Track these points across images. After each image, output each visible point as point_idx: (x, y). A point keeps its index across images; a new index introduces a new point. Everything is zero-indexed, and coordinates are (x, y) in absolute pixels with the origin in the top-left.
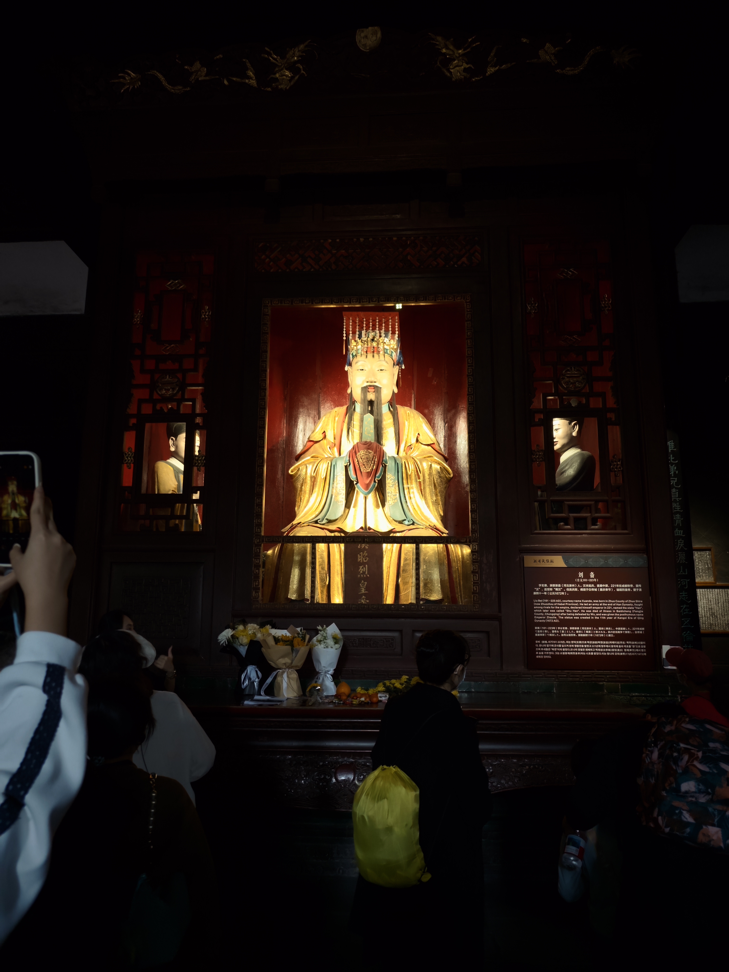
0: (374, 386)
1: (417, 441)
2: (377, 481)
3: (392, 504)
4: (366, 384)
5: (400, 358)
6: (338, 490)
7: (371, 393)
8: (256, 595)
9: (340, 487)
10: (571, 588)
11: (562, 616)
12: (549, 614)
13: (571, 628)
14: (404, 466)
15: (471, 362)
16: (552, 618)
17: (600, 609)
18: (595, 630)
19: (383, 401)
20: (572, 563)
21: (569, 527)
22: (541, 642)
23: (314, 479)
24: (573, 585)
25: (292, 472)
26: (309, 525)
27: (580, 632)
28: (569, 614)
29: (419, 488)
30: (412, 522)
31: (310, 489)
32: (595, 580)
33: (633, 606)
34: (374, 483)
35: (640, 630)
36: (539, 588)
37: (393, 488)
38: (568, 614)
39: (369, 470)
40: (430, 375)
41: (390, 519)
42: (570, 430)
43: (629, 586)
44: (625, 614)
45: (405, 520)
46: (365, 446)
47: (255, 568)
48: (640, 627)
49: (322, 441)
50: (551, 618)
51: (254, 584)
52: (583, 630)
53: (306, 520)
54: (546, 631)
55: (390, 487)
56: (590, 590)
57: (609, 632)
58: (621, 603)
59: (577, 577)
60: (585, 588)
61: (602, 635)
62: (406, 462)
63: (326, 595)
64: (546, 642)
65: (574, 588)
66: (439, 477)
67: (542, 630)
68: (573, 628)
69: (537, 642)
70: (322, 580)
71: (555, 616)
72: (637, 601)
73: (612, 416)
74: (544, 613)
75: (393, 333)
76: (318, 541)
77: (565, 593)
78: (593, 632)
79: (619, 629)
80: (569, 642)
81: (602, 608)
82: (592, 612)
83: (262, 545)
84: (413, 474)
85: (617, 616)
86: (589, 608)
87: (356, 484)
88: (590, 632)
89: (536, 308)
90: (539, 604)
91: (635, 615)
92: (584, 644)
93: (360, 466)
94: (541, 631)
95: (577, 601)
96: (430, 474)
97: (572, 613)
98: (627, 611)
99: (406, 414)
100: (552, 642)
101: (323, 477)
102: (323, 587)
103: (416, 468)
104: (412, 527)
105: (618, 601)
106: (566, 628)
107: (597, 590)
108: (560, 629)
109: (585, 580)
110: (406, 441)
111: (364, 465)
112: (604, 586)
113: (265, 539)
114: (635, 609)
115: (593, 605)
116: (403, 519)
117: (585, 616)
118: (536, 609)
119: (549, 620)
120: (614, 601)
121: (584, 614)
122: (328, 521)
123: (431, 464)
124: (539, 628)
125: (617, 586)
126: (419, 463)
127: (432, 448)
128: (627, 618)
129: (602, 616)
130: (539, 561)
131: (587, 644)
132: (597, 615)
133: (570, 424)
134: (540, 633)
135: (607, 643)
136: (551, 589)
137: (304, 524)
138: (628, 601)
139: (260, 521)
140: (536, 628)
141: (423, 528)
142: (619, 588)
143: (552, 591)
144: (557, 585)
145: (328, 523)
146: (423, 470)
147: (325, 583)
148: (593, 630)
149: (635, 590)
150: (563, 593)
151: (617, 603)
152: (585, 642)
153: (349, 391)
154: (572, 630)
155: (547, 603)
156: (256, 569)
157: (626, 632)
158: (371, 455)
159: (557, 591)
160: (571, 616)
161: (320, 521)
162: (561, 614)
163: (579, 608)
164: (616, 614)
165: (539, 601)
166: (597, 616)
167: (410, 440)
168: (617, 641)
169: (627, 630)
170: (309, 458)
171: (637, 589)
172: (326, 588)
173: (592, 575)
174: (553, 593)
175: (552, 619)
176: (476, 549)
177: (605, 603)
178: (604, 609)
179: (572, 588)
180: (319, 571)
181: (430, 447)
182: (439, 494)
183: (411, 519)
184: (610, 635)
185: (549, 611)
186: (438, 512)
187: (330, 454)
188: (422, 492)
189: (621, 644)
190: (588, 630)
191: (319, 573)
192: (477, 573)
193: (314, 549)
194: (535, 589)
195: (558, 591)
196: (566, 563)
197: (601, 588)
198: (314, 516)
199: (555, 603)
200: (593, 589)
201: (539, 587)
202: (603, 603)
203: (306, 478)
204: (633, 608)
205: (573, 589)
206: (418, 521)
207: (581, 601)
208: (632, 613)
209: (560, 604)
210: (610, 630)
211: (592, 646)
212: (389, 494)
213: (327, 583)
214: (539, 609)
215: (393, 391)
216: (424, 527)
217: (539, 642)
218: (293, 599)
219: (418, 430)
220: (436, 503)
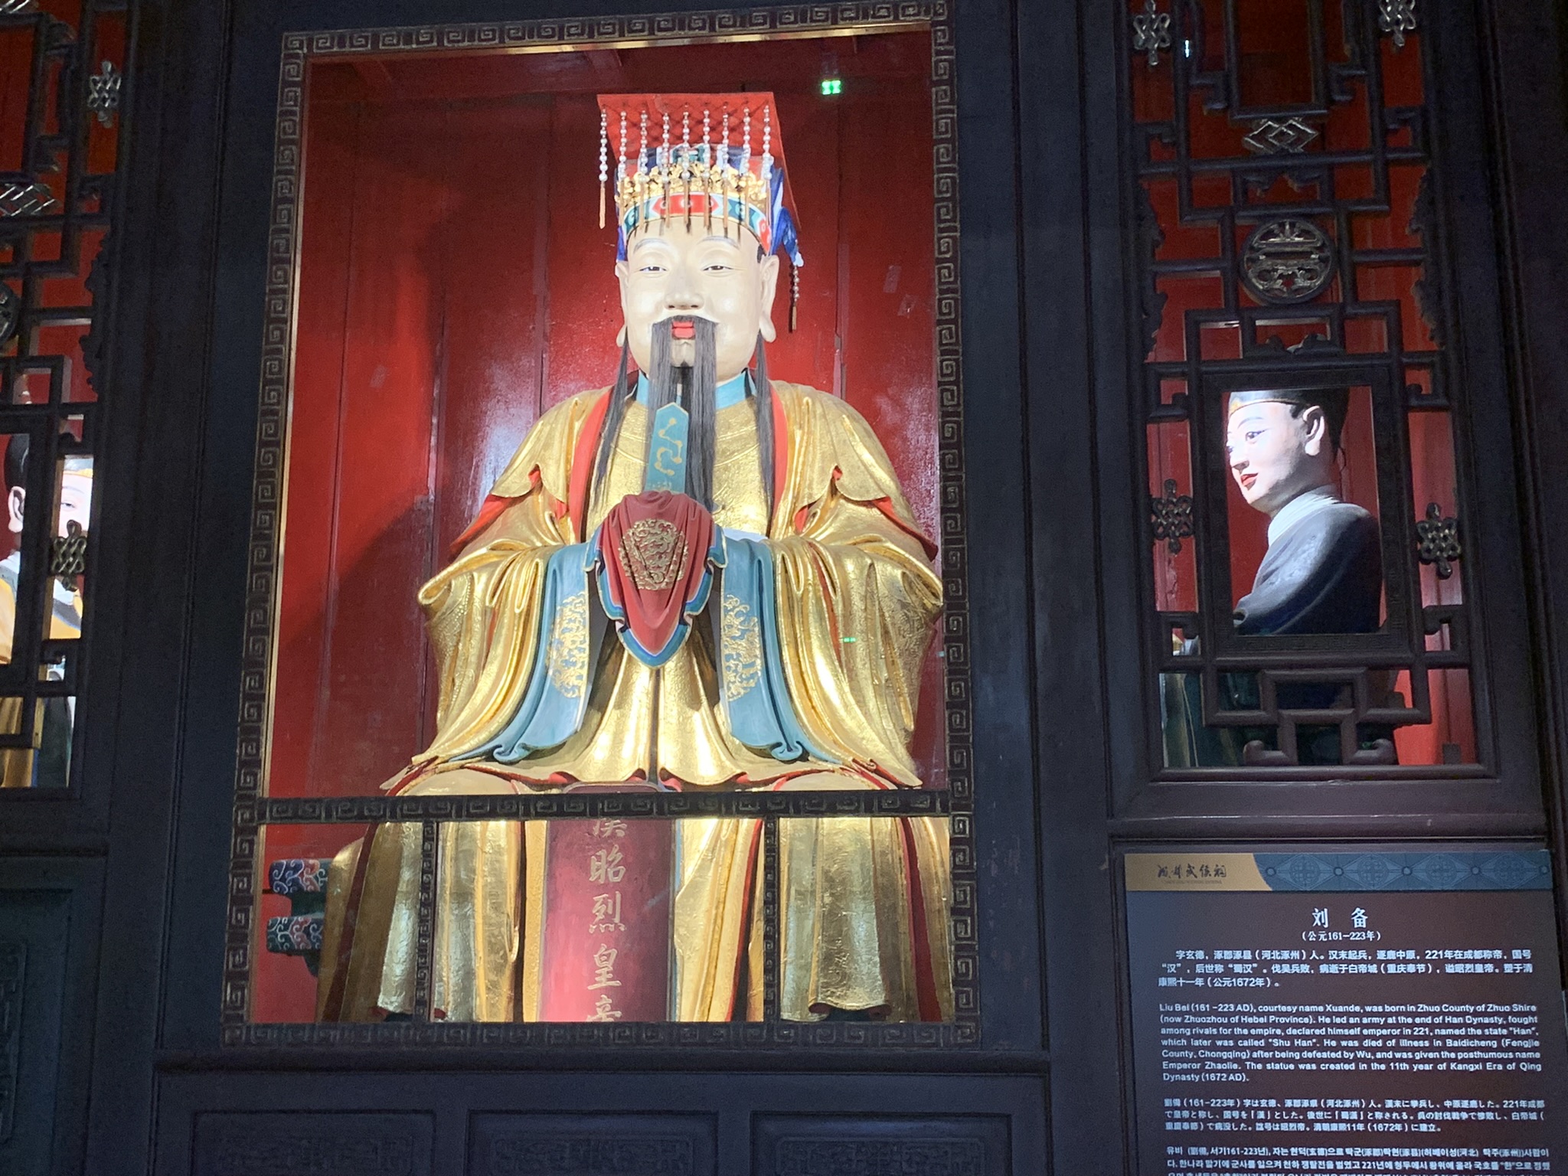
0: (690, 318)
1: (834, 491)
2: (690, 621)
3: (739, 694)
4: (666, 314)
5: (785, 233)
6: (565, 653)
7: (683, 341)
8: (237, 996)
9: (574, 642)
10: (1288, 962)
11: (1257, 1061)
12: (1214, 1054)
13: (1289, 1103)
14: (779, 570)
15: (948, 217)
16: (1224, 1068)
17: (1390, 1037)
18: (1373, 1110)
19: (720, 370)
20: (1287, 875)
21: (1279, 754)
22: (1186, 1151)
23: (492, 617)
24: (1296, 955)
25: (426, 597)
26: (462, 767)
27: (1320, 1115)
28: (1283, 1055)
29: (830, 641)
30: (800, 752)
31: (481, 650)
32: (1370, 935)
33: (1503, 1026)
34: (682, 626)
35: (1528, 1110)
36: (1179, 965)
37: (743, 643)
38: (1278, 1055)
39: (663, 585)
40: (890, 286)
41: (733, 743)
42: (1297, 434)
43: (1487, 954)
44: (1478, 1054)
45: (779, 745)
46: (649, 507)
47: (234, 909)
48: (1529, 1099)
49: (529, 498)
50: (1219, 1066)
51: (231, 959)
52: (1333, 1110)
53: (456, 751)
54: (1202, 1114)
55: (734, 638)
56: (1353, 969)
57: (1421, 1115)
58: (1463, 1014)
59: (1309, 924)
60: (1334, 962)
61: (1398, 1127)
62: (786, 557)
63: (510, 998)
64: (1203, 1151)
65: (1300, 962)
66: (899, 607)
67: (1190, 1108)
68: (1297, 1103)
69: (1170, 1150)
70: (493, 947)
71: (1236, 1060)
72: (1517, 1008)
73: (1421, 378)
74: (1196, 1049)
75: (757, 152)
76: (443, 812)
77: (1266, 981)
78: (1366, 1115)
79: (1456, 1104)
80: (1284, 1152)
81: (1397, 1032)
82: (1361, 1048)
83: (263, 829)
84: (811, 595)
85: (1449, 1061)
86: (1352, 1032)
87: (622, 630)
88: (1354, 1115)
89: (1163, 33)
90: (1179, 1020)
91: (1511, 1055)
92: (1335, 1159)
93: (632, 573)
94: (1186, 1114)
95: (1308, 1009)
96: (869, 596)
97: (1292, 1048)
98: (1483, 1043)
99: (800, 406)
100: (1224, 1150)
101: (517, 611)
102: (498, 969)
103: (822, 576)
104: (800, 766)
105: (1453, 1009)
106: (1273, 1103)
107: (1379, 968)
108: (1251, 1108)
109: (1336, 936)
110: (798, 493)
111: (646, 568)
112: (1401, 954)
113: (271, 811)
114: (1511, 1036)
115: (1365, 1021)
116: (773, 741)
117: (1336, 1061)
118: (1167, 1037)
119: (1212, 1075)
120: (1437, 1009)
121: (1333, 1055)
122: (527, 753)
123: (872, 565)
124: (1177, 1102)
125: (1449, 954)
126: (830, 560)
127: (883, 512)
128: (1485, 1067)
129: (1394, 1060)
130: (1177, 871)
131: (1346, 1158)
132: (1379, 1055)
133: (1295, 414)
134: (1182, 1120)
135: (1415, 1152)
136: (1219, 968)
137: (447, 761)
138: (1486, 1008)
139: (254, 751)
140: (1168, 1102)
141: (833, 772)
142: (1454, 961)
143: (1221, 976)
144: (1238, 955)
145: (527, 758)
146: (846, 582)
147: (505, 957)
148: (1366, 1110)
149: (1508, 968)
150: (1260, 982)
151: (1450, 1014)
152: (1340, 1152)
153: (620, 340)
154: (1293, 1109)
155: (1206, 1014)
156: (238, 911)
157: (1481, 1116)
158: (669, 538)
159: (1238, 975)
160: (1287, 1061)
161: (499, 753)
162: (1255, 1055)
163: (1317, 1032)
164: (1445, 1054)
165: (1178, 1007)
166: (1380, 1061)
167: (810, 487)
168: (1449, 1146)
169: (1485, 1110)
170: (483, 551)
171: (1518, 967)
172: (508, 971)
173: (1360, 918)
174: (1227, 982)
175: (1221, 1071)
176: (964, 832)
177: (1407, 1014)
178: (1401, 1036)
179: (1290, 962)
180: (484, 917)
181: (875, 512)
182: (900, 662)
183: (798, 742)
184: (1424, 1127)
185: (1214, 1043)
186: (897, 720)
187: (554, 539)
188: (842, 657)
189: (1464, 1159)
190: (1349, 1109)
191: (484, 923)
192: (969, 912)
193: (430, 837)
194: (1164, 965)
195: (1242, 975)
196: (1268, 879)
197: (1391, 961)
198: (484, 736)
199: (1234, 1014)
200: (1363, 968)
201: (1176, 961)
202: (1398, 1014)
203: (469, 616)
204: (1505, 1032)
205: (1295, 968)
206: (822, 748)
207: (1321, 1009)
208: (1500, 1049)
209: (1250, 1020)
210: (1426, 1110)
211: (1361, 1165)
212: (732, 663)
213: (513, 957)
214: (1179, 1037)
215: (760, 336)
216: (837, 767)
217: (1179, 1150)
218: (391, 1008)
219: (835, 455)
220: (887, 690)
